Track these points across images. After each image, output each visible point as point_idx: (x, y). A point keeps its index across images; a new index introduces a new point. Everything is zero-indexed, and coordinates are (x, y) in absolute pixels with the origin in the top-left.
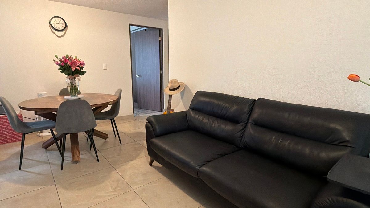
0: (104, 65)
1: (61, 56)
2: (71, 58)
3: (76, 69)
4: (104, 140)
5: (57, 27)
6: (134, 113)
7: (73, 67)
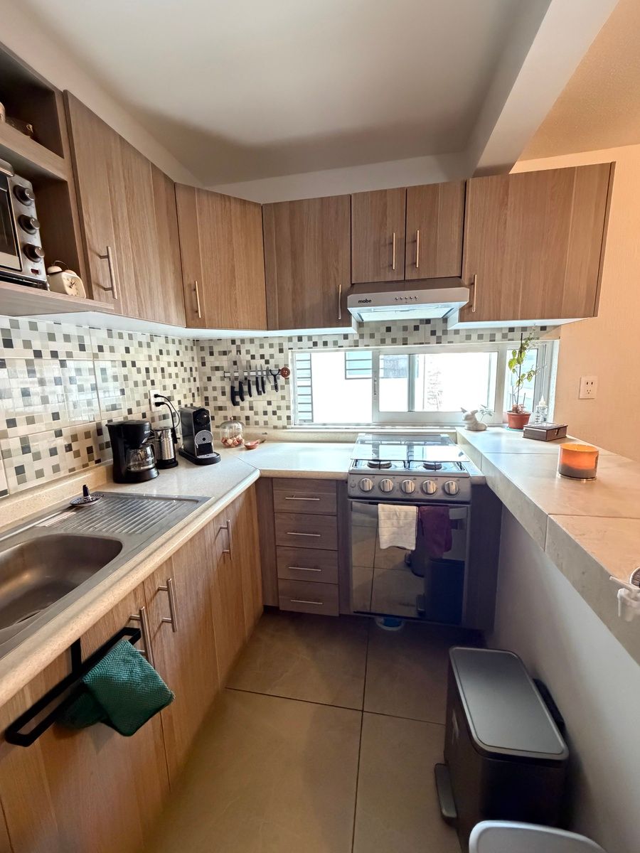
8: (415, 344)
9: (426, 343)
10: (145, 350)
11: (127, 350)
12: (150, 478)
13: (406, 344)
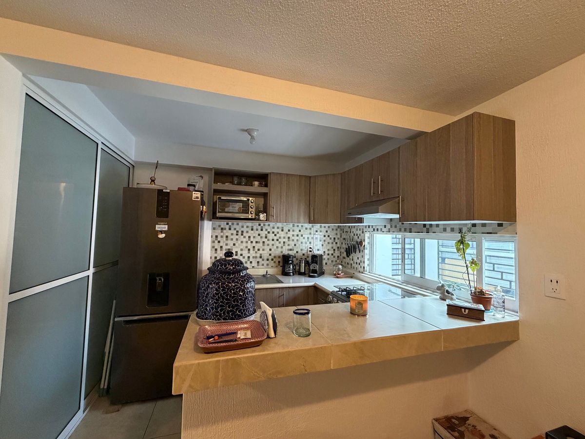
8: (415, 232)
9: (421, 232)
10: (308, 231)
11: (300, 231)
12: (290, 275)
13: (411, 232)
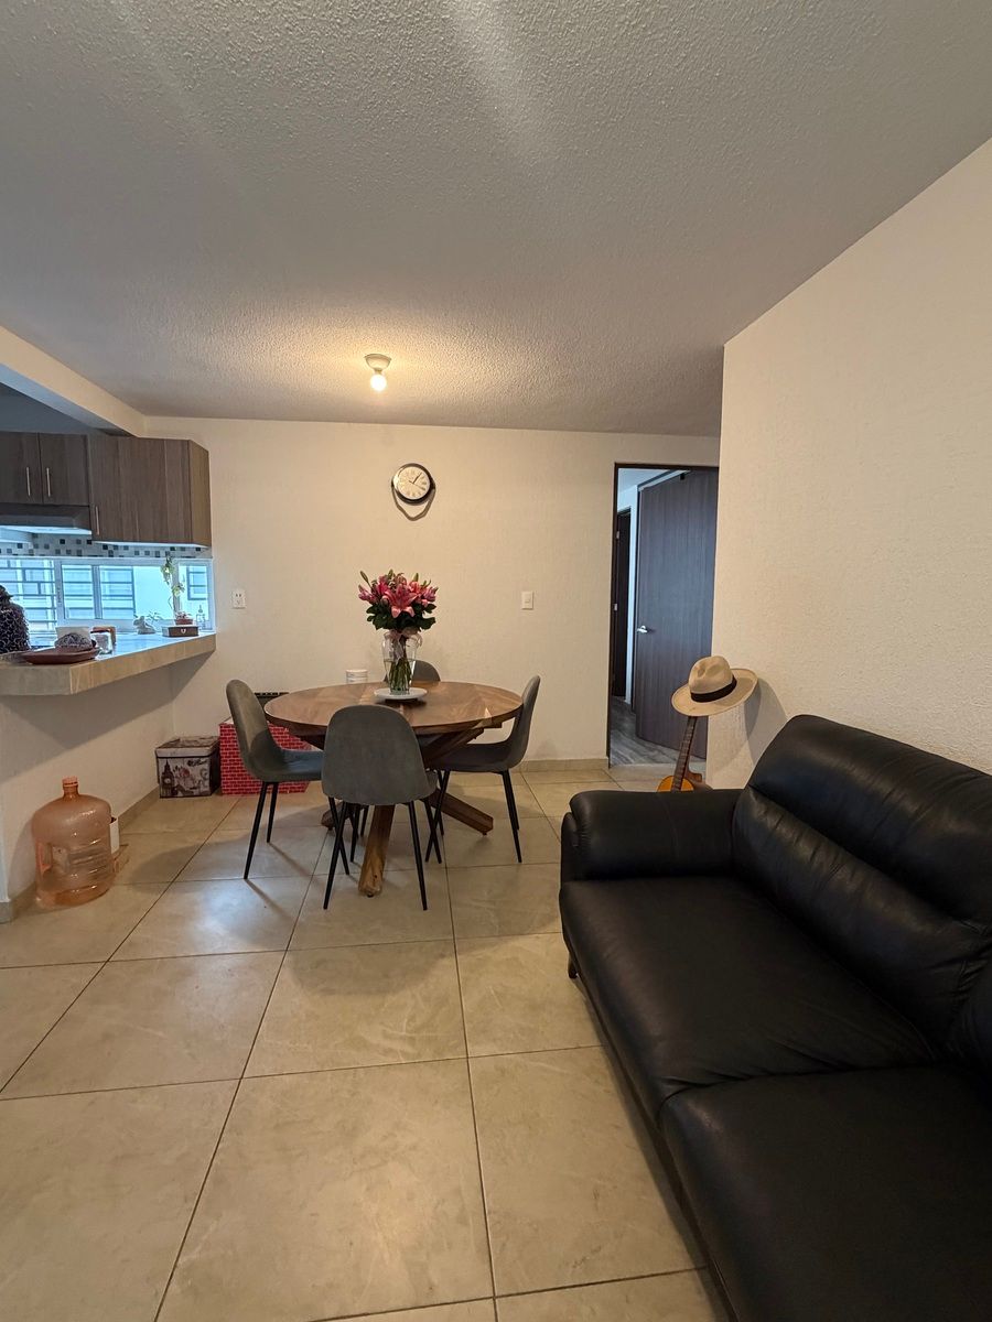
0: (525, 595)
1: (375, 576)
2: (400, 579)
3: (404, 614)
4: (480, 835)
5: (408, 494)
6: (608, 754)
7: (398, 607)
8: (89, 556)
9: (99, 556)
13: (84, 556)
